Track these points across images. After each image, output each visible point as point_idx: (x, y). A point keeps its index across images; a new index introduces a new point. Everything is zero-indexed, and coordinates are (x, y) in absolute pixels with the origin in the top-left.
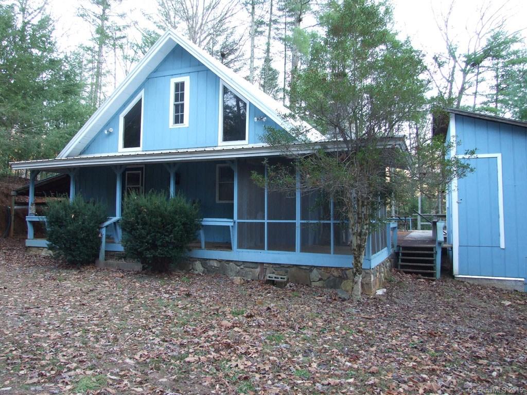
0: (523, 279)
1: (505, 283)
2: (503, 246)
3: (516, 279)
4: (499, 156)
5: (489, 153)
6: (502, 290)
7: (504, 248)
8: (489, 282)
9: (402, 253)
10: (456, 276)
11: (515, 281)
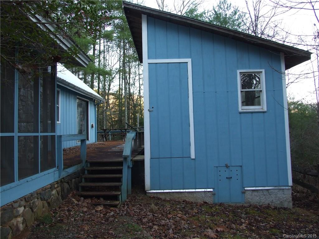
0: (212, 190)
1: (195, 195)
2: (193, 156)
3: (206, 190)
4: (189, 61)
5: (179, 58)
6: (192, 203)
7: (194, 158)
8: (180, 196)
9: (88, 171)
10: (147, 192)
11: (204, 192)
